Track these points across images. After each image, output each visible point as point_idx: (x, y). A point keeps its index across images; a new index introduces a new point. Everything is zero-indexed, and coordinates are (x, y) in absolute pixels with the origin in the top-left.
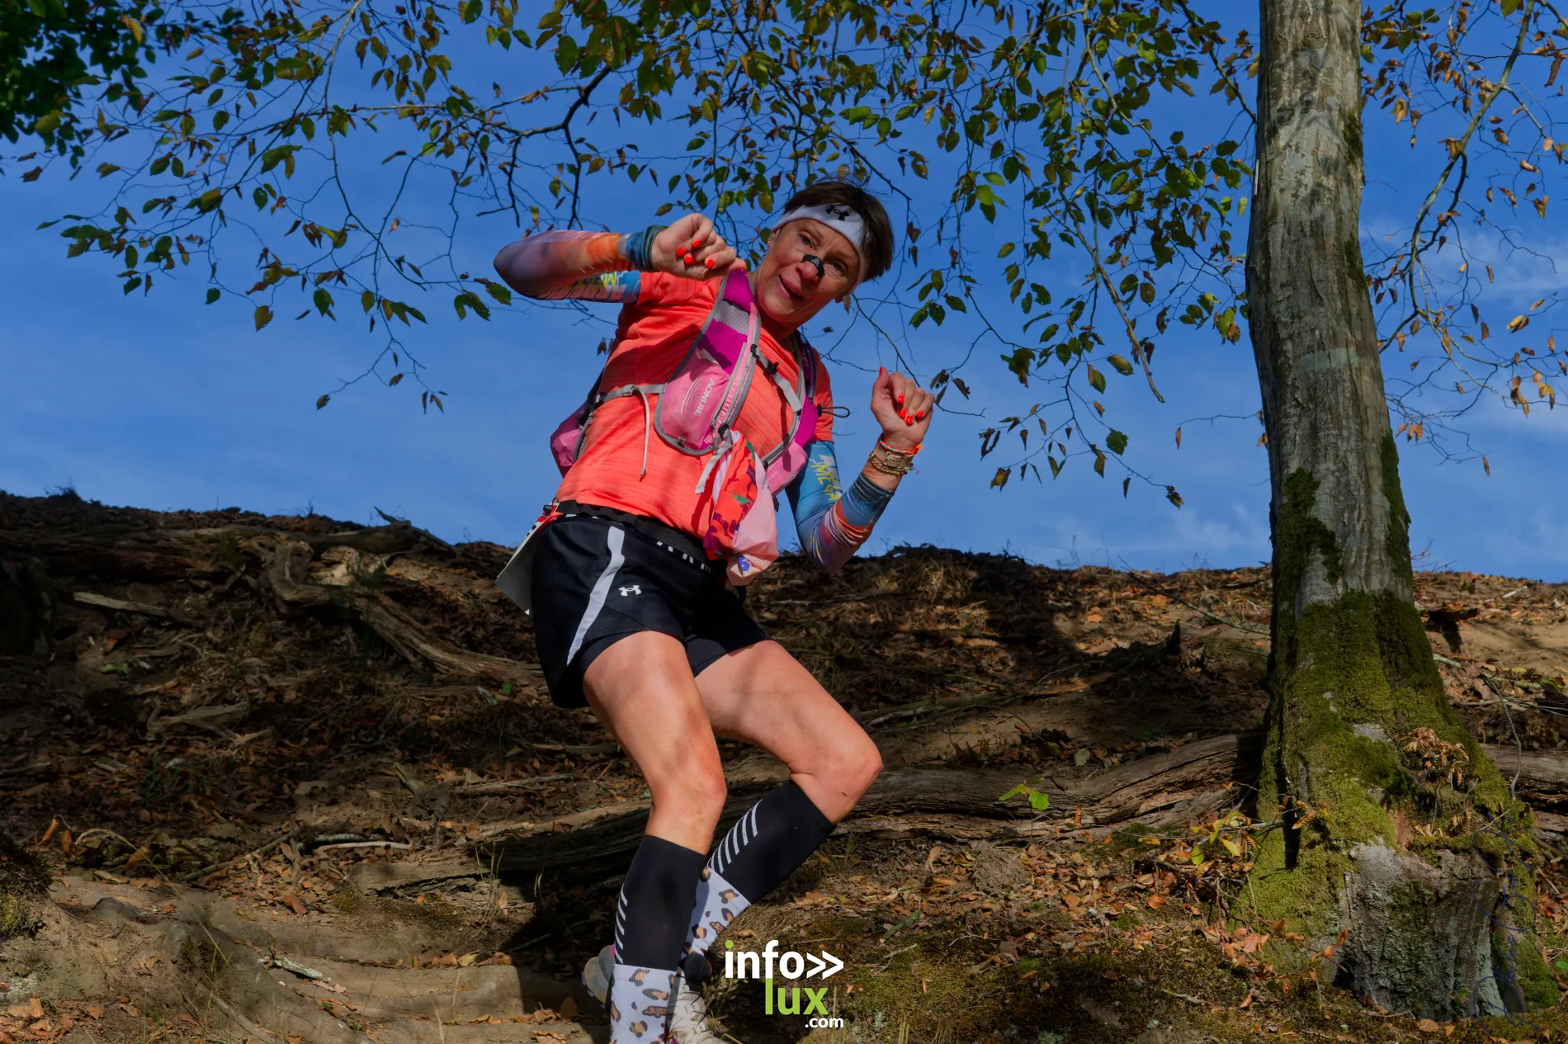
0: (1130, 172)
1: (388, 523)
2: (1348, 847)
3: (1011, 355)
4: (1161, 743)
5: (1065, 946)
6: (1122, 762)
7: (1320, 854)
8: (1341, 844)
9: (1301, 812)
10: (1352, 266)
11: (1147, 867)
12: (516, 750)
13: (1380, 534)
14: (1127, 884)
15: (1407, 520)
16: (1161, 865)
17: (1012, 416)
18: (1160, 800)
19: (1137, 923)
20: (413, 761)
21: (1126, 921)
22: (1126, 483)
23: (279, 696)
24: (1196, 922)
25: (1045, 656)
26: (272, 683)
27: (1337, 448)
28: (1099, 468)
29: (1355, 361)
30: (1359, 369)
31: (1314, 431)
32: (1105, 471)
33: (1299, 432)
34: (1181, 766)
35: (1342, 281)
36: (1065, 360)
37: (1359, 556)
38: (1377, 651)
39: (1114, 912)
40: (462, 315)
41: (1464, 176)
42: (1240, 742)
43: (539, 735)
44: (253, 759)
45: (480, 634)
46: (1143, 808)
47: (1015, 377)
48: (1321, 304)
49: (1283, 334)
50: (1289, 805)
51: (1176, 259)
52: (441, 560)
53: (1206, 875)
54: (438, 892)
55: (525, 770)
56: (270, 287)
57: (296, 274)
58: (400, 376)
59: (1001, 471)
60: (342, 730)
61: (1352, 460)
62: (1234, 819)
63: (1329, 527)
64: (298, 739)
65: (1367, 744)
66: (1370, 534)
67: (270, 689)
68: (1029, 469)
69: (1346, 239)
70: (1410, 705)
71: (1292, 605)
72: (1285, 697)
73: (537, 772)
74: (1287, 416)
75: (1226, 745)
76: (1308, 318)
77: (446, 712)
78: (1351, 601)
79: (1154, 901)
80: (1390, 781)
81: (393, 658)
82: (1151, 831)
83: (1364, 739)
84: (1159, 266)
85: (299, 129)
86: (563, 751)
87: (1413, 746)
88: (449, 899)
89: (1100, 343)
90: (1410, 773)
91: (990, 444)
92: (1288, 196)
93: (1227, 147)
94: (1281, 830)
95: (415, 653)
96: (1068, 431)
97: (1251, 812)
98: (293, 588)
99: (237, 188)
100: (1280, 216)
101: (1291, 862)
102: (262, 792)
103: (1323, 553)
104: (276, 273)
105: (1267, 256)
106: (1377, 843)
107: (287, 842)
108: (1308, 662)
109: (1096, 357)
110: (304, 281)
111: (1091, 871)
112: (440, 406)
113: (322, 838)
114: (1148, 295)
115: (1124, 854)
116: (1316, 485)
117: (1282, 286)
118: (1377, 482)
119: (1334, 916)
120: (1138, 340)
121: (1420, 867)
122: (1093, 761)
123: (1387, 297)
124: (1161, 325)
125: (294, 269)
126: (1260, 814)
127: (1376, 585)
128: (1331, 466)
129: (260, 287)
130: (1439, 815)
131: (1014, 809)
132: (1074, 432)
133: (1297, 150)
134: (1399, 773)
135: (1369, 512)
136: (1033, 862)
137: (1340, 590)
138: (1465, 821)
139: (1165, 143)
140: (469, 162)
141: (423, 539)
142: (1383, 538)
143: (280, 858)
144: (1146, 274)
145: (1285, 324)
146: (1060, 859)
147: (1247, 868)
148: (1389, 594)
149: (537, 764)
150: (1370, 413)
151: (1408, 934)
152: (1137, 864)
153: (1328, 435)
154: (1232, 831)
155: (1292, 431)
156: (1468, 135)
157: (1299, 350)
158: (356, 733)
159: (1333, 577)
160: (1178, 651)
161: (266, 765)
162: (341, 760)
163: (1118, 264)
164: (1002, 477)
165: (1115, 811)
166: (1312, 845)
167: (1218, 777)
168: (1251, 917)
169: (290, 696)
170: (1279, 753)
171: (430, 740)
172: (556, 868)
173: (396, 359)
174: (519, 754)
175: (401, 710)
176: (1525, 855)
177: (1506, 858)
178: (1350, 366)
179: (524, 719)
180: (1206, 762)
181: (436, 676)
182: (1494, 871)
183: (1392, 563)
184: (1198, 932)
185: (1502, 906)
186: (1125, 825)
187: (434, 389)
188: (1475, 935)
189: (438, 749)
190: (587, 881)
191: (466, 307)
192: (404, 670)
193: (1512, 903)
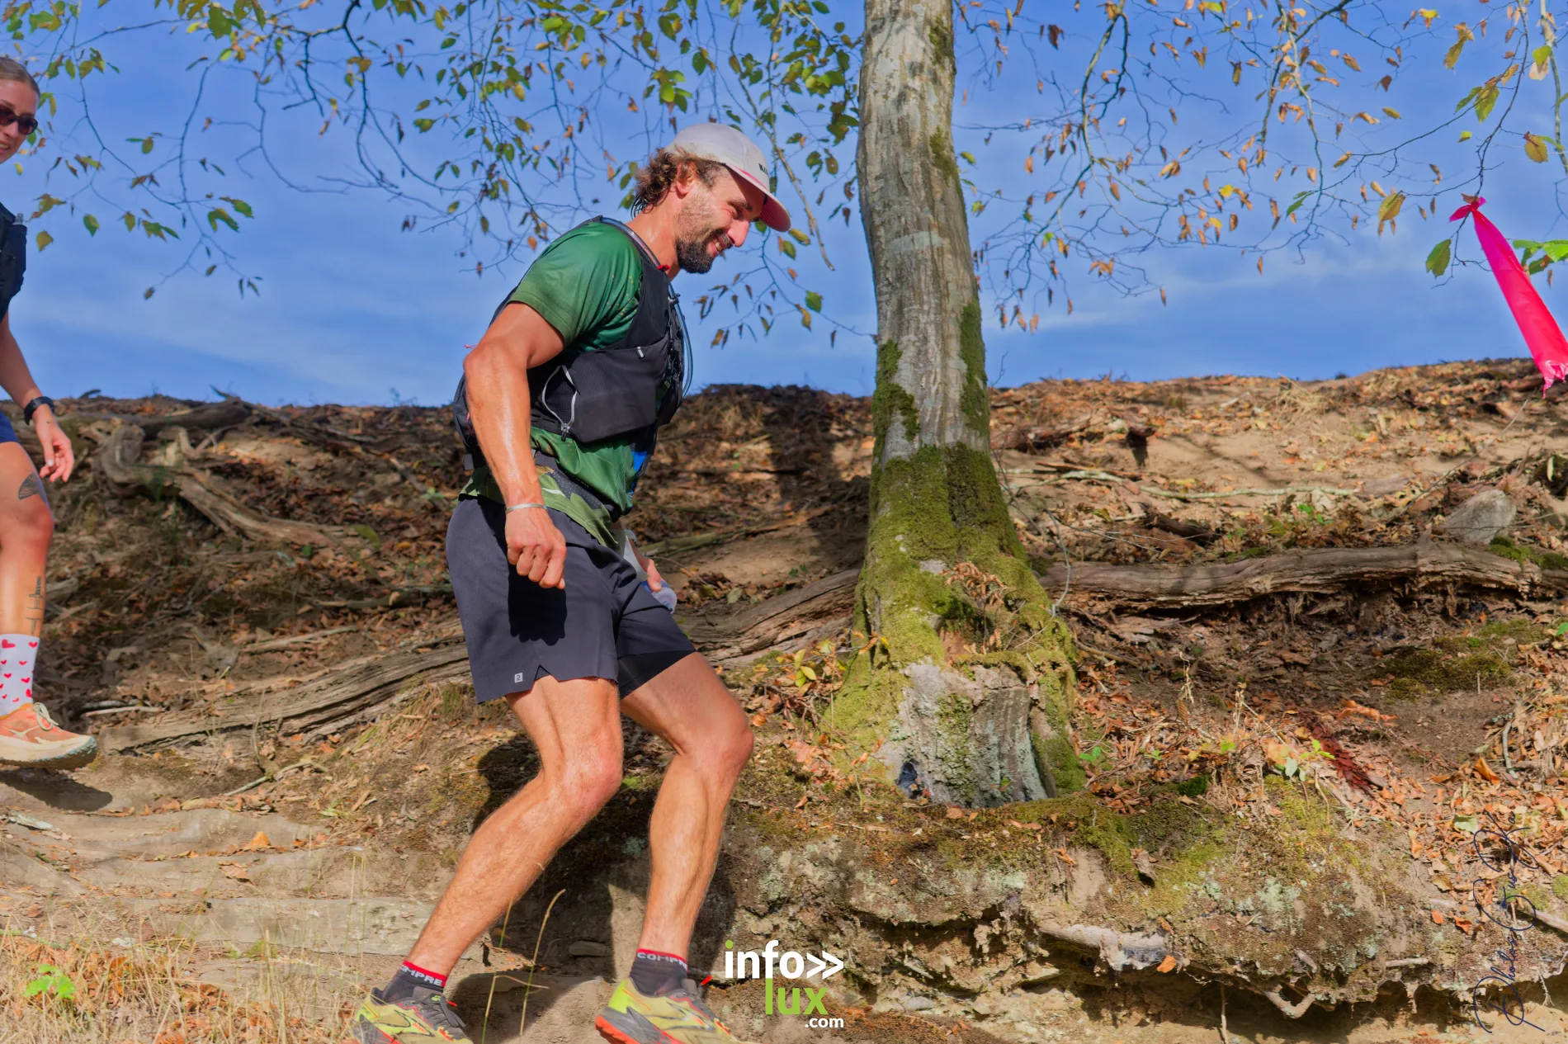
1: (221, 399)
2: (904, 667)
6: (765, 598)
7: (885, 674)
8: (899, 665)
10: (938, 156)
12: (306, 608)
13: (955, 394)
16: (769, 689)
17: (721, 283)
18: (795, 628)
20: (213, 624)
22: (833, 335)
23: (105, 572)
24: (786, 736)
25: (808, 487)
26: (100, 559)
27: (918, 322)
28: (806, 325)
29: (937, 242)
30: (939, 249)
31: (901, 305)
32: (813, 326)
33: (891, 307)
34: (810, 600)
35: (926, 172)
37: (934, 415)
38: (946, 496)
40: (215, 228)
43: (330, 592)
44: (75, 630)
45: (292, 501)
46: (781, 637)
48: (907, 194)
49: (878, 220)
52: (272, 430)
53: (803, 695)
54: (173, 748)
55: (313, 625)
57: (65, 202)
58: (214, 268)
60: (156, 598)
61: (931, 330)
63: (908, 392)
64: (121, 607)
65: (929, 578)
66: (946, 397)
67: (98, 565)
68: (745, 328)
69: (928, 133)
70: (973, 541)
73: (323, 628)
76: (896, 207)
77: (249, 576)
78: (925, 455)
79: (758, 720)
80: (946, 609)
81: (210, 528)
83: (927, 574)
84: (837, 142)
86: (346, 606)
88: (181, 753)
91: (706, 310)
92: (880, 97)
95: (229, 523)
96: (773, 294)
98: (121, 470)
100: (874, 116)
102: (78, 660)
103: (903, 414)
104: (47, 202)
105: (865, 153)
106: (926, 662)
108: (885, 511)
110: (73, 208)
112: (257, 291)
113: (88, 706)
116: (899, 355)
117: (877, 178)
118: (955, 349)
119: (896, 724)
121: (959, 681)
122: (744, 598)
124: (850, 193)
125: (62, 199)
127: (949, 438)
128: (912, 337)
129: (35, 214)
132: (778, 295)
133: (887, 56)
134: (957, 601)
135: (945, 376)
137: (917, 445)
141: (253, 412)
142: (957, 397)
144: (826, 151)
145: (878, 213)
147: (836, 688)
148: (961, 445)
149: (324, 620)
150: (952, 287)
151: (955, 737)
153: (912, 310)
155: (884, 306)
157: (889, 235)
158: (169, 600)
159: (910, 435)
161: (85, 635)
162: (152, 626)
164: (722, 337)
165: (757, 642)
167: (844, 606)
169: (115, 570)
170: (864, 589)
171: (232, 603)
172: (275, 721)
173: (209, 252)
174: (310, 611)
175: (210, 577)
176: (1055, 665)
177: (1038, 669)
178: (932, 246)
179: (317, 579)
180: (831, 595)
181: (246, 543)
182: (1024, 680)
183: (966, 419)
184: (782, 745)
185: (1035, 709)
186: (765, 652)
187: (249, 275)
188: (1012, 735)
189: (239, 610)
190: (305, 729)
191: (219, 222)
192: (219, 540)
193: (1043, 705)
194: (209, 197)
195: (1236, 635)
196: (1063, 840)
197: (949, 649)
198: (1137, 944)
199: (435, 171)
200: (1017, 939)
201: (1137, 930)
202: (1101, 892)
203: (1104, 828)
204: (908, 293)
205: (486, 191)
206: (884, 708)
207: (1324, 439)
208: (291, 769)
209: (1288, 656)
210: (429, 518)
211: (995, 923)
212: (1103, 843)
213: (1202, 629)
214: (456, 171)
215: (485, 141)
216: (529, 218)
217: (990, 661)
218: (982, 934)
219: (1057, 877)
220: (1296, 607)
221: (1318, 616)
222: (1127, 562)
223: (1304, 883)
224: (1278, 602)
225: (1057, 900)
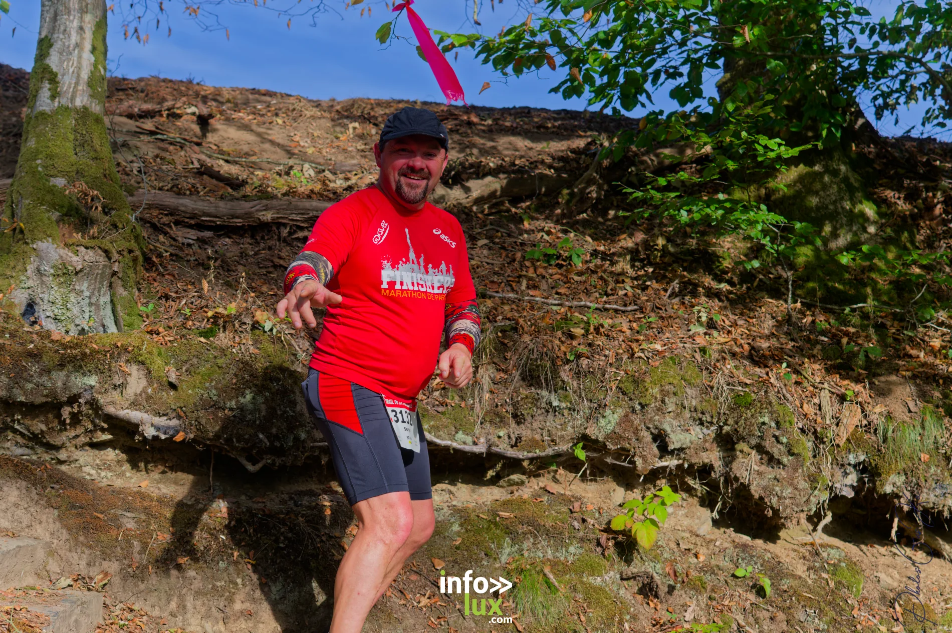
2: (33, 243)
7: (21, 246)
8: (30, 241)
27: (66, 26)
31: (56, 14)
33: (49, 16)
37: (69, 87)
61: (74, 33)
63: (54, 70)
65: (55, 189)
66: (79, 76)
71: (32, 111)
78: (61, 111)
83: (54, 186)
103: (50, 83)
106: (47, 241)
108: (32, 142)
116: (51, 46)
118: (88, 47)
119: (25, 278)
121: (68, 255)
127: (78, 103)
128: (61, 35)
135: (79, 63)
137: (56, 104)
142: (86, 77)
148: (85, 108)
151: (62, 290)
153: (63, 18)
159: (53, 97)
176: (130, 251)
177: (119, 253)
182: (110, 259)
183: (90, 91)
185: (115, 277)
188: (99, 291)
193: (120, 275)
195: (247, 246)
196: (124, 358)
197: (64, 235)
198: (163, 424)
200: (88, 416)
201: (164, 415)
202: (144, 391)
203: (150, 353)
204: (61, 7)
206: (18, 267)
207: (316, 134)
209: (277, 260)
211: (76, 406)
212: (148, 362)
217: (89, 245)
218: (66, 412)
219: (117, 380)
220: (285, 232)
221: (298, 239)
222: (185, 194)
223: (267, 394)
224: (274, 228)
225: (115, 395)
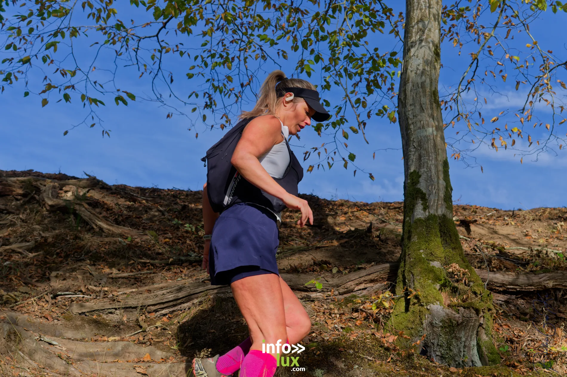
0: (359, 61)
1: (88, 177)
2: (427, 305)
3: (315, 125)
4: (363, 266)
5: (325, 338)
6: (349, 272)
7: (417, 308)
8: (424, 304)
9: (411, 292)
10: (435, 99)
11: (356, 310)
12: (132, 262)
13: (442, 194)
14: (349, 316)
15: (452, 189)
16: (361, 310)
17: (315, 147)
18: (362, 286)
19: (351, 330)
20: (94, 265)
21: (348, 329)
22: (355, 172)
23: (46, 240)
24: (373, 331)
25: (324, 232)
26: (43, 235)
27: (428, 164)
28: (346, 166)
29: (435, 133)
30: (437, 136)
32: (348, 167)
33: (415, 157)
34: (370, 274)
35: (431, 104)
36: (334, 128)
37: (434, 202)
38: (439, 236)
39: (343, 326)
40: (118, 104)
41: (477, 66)
42: (391, 266)
43: (141, 256)
44: (35, 262)
45: (121, 218)
46: (356, 289)
47: (316, 133)
48: (424, 112)
49: (410, 122)
50: (407, 290)
51: (375, 93)
52: (107, 191)
53: (377, 314)
54: (101, 314)
55: (135, 269)
56: (47, 92)
57: (57, 87)
58: (94, 124)
59: (310, 166)
60: (68, 253)
61: (433, 168)
62: (387, 294)
63: (424, 192)
64: (52, 255)
65: (435, 269)
66: (438, 195)
67: (42, 237)
68: (320, 166)
69: (433, 89)
70: (450, 255)
71: (410, 219)
72: (407, 251)
73: (140, 270)
74: (410, 151)
75: (386, 267)
76: (419, 117)
77: (107, 247)
78: (431, 218)
79: (358, 323)
80: (442, 282)
81: (88, 227)
82: (358, 297)
83: (433, 267)
84: (369, 95)
85: (59, 35)
86: (149, 263)
87: (451, 270)
88: (105, 316)
89: (347, 122)
90: (450, 279)
91: (307, 156)
92: (413, 73)
93: (394, 54)
94: (403, 298)
95: (96, 225)
96: (335, 153)
97: (393, 292)
98: (52, 200)
99: (36, 56)
100: (411, 79)
101: (407, 310)
102: (38, 275)
103: (422, 200)
104: (50, 87)
106: (437, 304)
107: (47, 294)
108: (415, 239)
109: (345, 127)
110: (60, 90)
111: (336, 311)
112: (109, 135)
113: (59, 293)
114: (364, 105)
115: (348, 305)
116: (420, 176)
117: (410, 105)
118: (441, 176)
119: (421, 329)
120: (361, 121)
121: (452, 313)
122: (339, 272)
123: (449, 108)
124: (369, 116)
125: (56, 86)
126: (397, 293)
127: (440, 212)
129: (44, 92)
130: (459, 294)
131: (310, 288)
132: (337, 153)
133: (417, 57)
134: (445, 279)
135: (438, 186)
136: (316, 307)
137: (427, 214)
138: (468, 297)
139: (372, 51)
140: (122, 47)
141: (100, 183)
142: (443, 196)
143: (44, 300)
144: (364, 98)
145: (411, 119)
146: (326, 307)
147: (391, 312)
148: (444, 216)
149: (139, 267)
150: (440, 151)
151: (447, 337)
152: (353, 309)
153: (424, 159)
154: (386, 298)
155: (412, 157)
156: (479, 52)
157: (415, 128)
158: (74, 254)
159: (425, 209)
160: (371, 232)
161: (40, 265)
162: (68, 264)
163: (354, 94)
165: (346, 290)
166: (414, 304)
167: (383, 278)
168: (392, 329)
169: (50, 240)
170: (404, 271)
171: (101, 257)
172: (145, 306)
173: (93, 118)
174: (133, 263)
175: (90, 246)
177: (482, 311)
178: (433, 134)
179: (135, 251)
180: (378, 273)
181: (104, 234)
182: (478, 315)
183: (446, 205)
184: (373, 334)
185: (481, 328)
186: (349, 295)
187: (107, 129)
188: (471, 338)
189: (103, 261)
190: (156, 311)
191: (119, 101)
192: (92, 231)
193: (484, 326)
194: (118, 90)
199: (189, 95)
204: (423, 152)
205: (207, 106)
206: (416, 322)
208: (152, 327)
210: (176, 231)
213: (522, 301)
214: (197, 96)
215: (213, 85)
216: (224, 117)
217: (466, 306)
220: (560, 294)
